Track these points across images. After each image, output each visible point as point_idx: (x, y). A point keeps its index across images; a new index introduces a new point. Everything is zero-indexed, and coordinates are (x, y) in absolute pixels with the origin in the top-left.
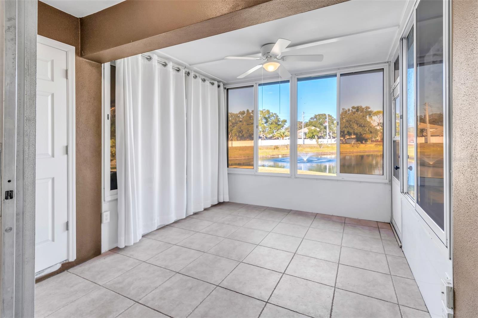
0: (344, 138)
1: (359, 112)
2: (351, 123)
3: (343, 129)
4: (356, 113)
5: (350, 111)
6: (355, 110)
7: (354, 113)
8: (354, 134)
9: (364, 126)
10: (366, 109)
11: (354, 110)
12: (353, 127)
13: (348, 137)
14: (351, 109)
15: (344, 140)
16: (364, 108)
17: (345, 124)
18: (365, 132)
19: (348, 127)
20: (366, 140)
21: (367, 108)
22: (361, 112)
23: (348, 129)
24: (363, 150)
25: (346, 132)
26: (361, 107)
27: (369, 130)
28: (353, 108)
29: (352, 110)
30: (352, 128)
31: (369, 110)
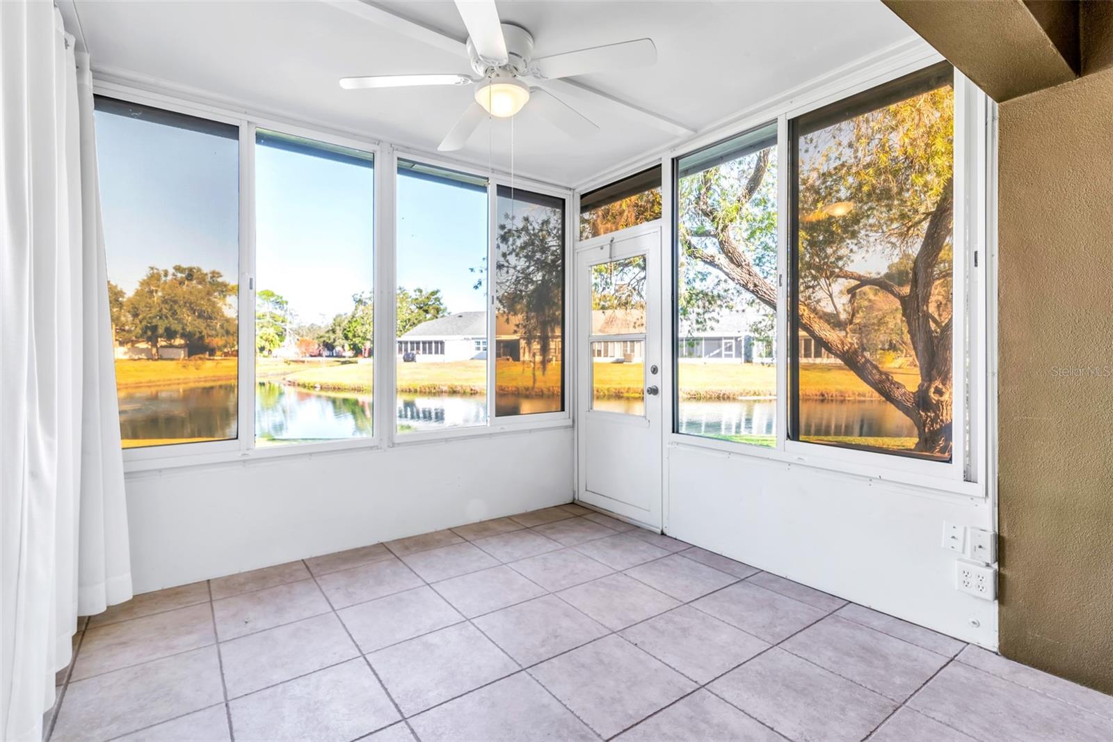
0: (154, 345)
1: (194, 282)
2: (176, 307)
3: (154, 321)
4: (186, 282)
5: (170, 277)
6: (184, 275)
7: (181, 283)
8: (183, 336)
9: (210, 318)
10: (212, 278)
11: (179, 275)
12: (182, 316)
13: (164, 343)
14: (171, 271)
15: (154, 350)
16: (206, 274)
17: (158, 309)
18: (214, 332)
19: (167, 317)
20: (212, 352)
21: (215, 274)
22: (200, 283)
23: (166, 321)
24: (212, 374)
25: (161, 331)
26: (199, 270)
27: (222, 326)
28: (178, 269)
29: (174, 275)
30: (180, 321)
31: (220, 280)
